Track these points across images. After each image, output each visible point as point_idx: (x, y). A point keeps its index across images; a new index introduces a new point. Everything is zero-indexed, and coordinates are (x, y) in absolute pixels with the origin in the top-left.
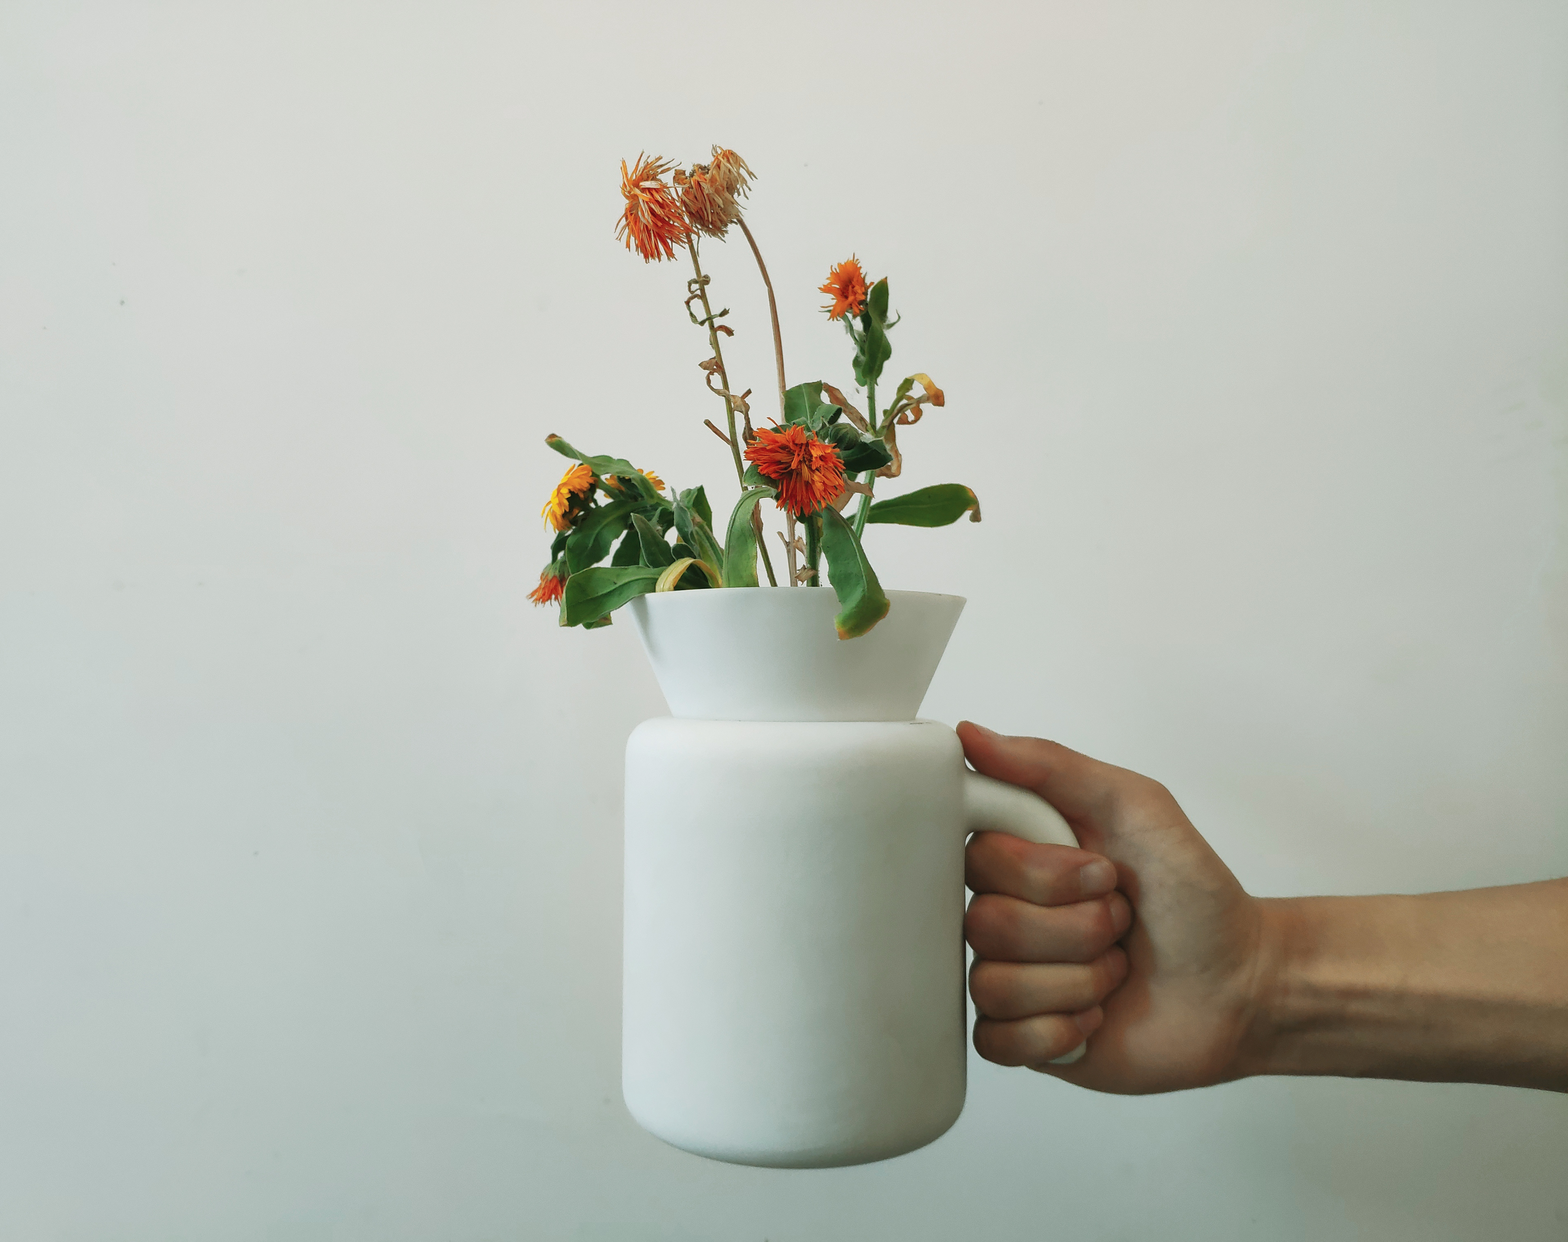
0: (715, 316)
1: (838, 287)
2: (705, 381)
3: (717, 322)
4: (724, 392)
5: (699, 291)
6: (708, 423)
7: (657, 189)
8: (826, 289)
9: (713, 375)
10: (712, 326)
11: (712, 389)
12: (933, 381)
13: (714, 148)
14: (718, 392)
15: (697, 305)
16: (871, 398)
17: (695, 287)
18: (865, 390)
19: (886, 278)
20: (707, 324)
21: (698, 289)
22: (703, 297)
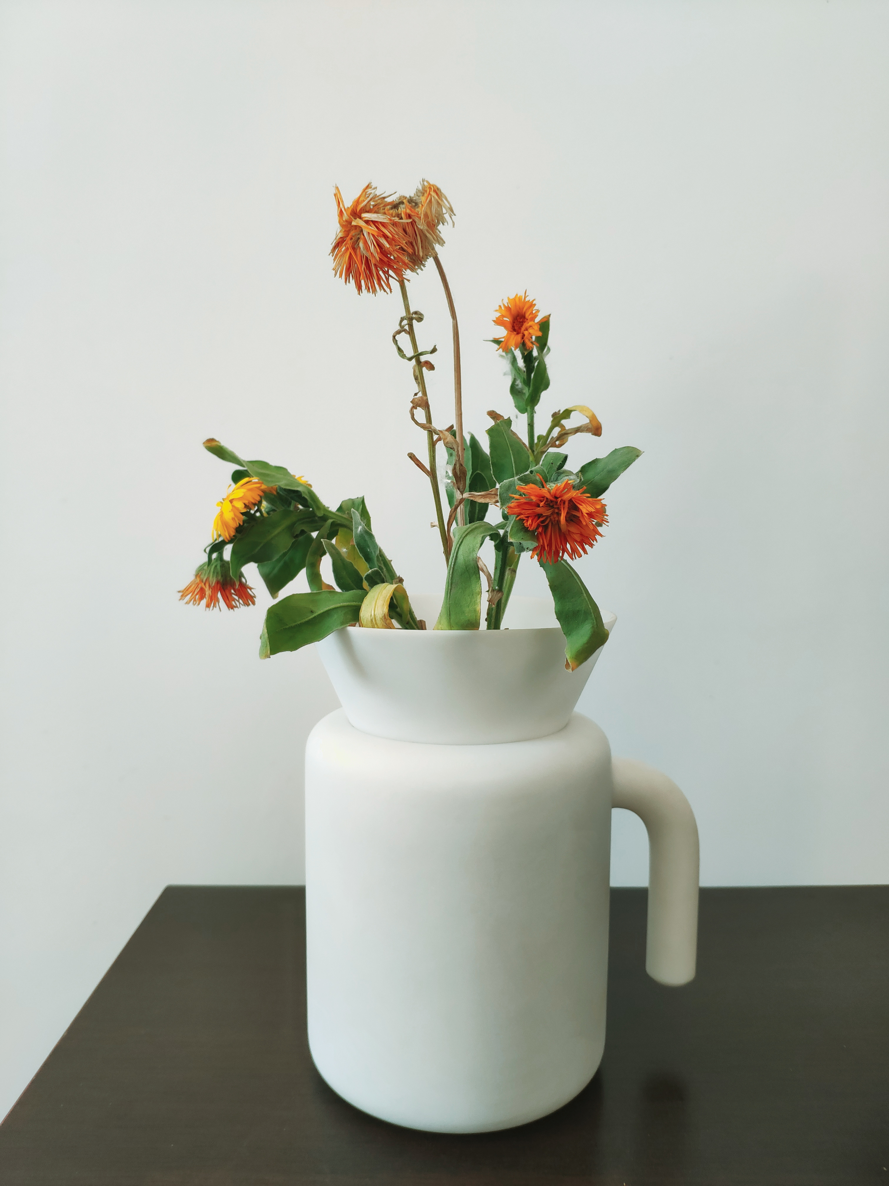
0: (421, 354)
1: (508, 320)
2: (410, 416)
3: (423, 358)
4: (428, 427)
5: (407, 326)
6: (412, 457)
7: (383, 222)
8: (499, 322)
9: (416, 409)
10: (419, 362)
11: (417, 423)
12: (595, 413)
13: (423, 181)
14: (422, 426)
15: (404, 340)
16: (531, 426)
17: (405, 322)
18: (524, 417)
19: (550, 315)
20: (414, 360)
21: (406, 324)
22: (411, 332)
